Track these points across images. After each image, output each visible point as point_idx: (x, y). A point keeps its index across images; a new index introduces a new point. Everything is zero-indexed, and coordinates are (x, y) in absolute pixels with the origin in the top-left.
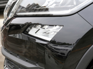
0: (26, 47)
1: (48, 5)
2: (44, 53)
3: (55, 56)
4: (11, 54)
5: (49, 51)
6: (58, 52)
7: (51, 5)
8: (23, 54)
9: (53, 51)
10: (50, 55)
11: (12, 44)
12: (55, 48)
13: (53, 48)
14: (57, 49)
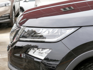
0: (26, 61)
1: (42, 32)
2: (40, 67)
3: (48, 69)
4: (15, 68)
5: (43, 65)
6: (50, 67)
7: (44, 33)
8: (24, 67)
9: (46, 66)
10: (44, 69)
11: (16, 59)
12: (48, 63)
13: (46, 64)
14: (50, 64)
